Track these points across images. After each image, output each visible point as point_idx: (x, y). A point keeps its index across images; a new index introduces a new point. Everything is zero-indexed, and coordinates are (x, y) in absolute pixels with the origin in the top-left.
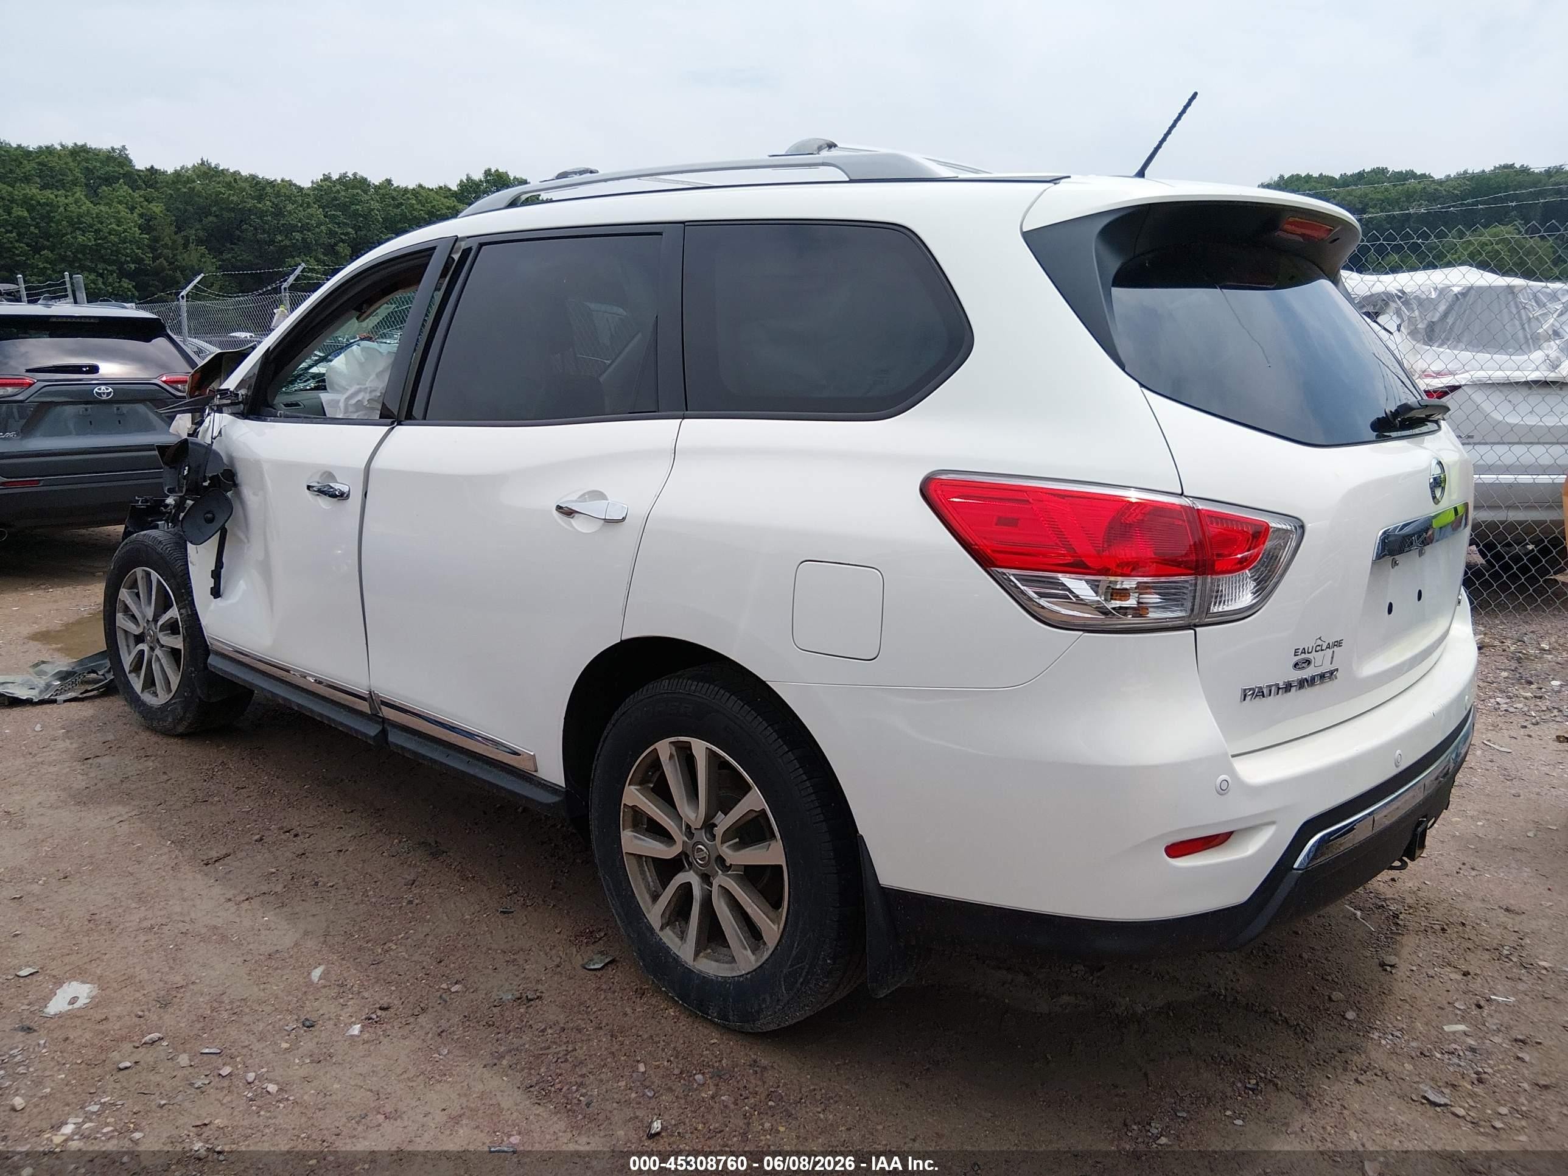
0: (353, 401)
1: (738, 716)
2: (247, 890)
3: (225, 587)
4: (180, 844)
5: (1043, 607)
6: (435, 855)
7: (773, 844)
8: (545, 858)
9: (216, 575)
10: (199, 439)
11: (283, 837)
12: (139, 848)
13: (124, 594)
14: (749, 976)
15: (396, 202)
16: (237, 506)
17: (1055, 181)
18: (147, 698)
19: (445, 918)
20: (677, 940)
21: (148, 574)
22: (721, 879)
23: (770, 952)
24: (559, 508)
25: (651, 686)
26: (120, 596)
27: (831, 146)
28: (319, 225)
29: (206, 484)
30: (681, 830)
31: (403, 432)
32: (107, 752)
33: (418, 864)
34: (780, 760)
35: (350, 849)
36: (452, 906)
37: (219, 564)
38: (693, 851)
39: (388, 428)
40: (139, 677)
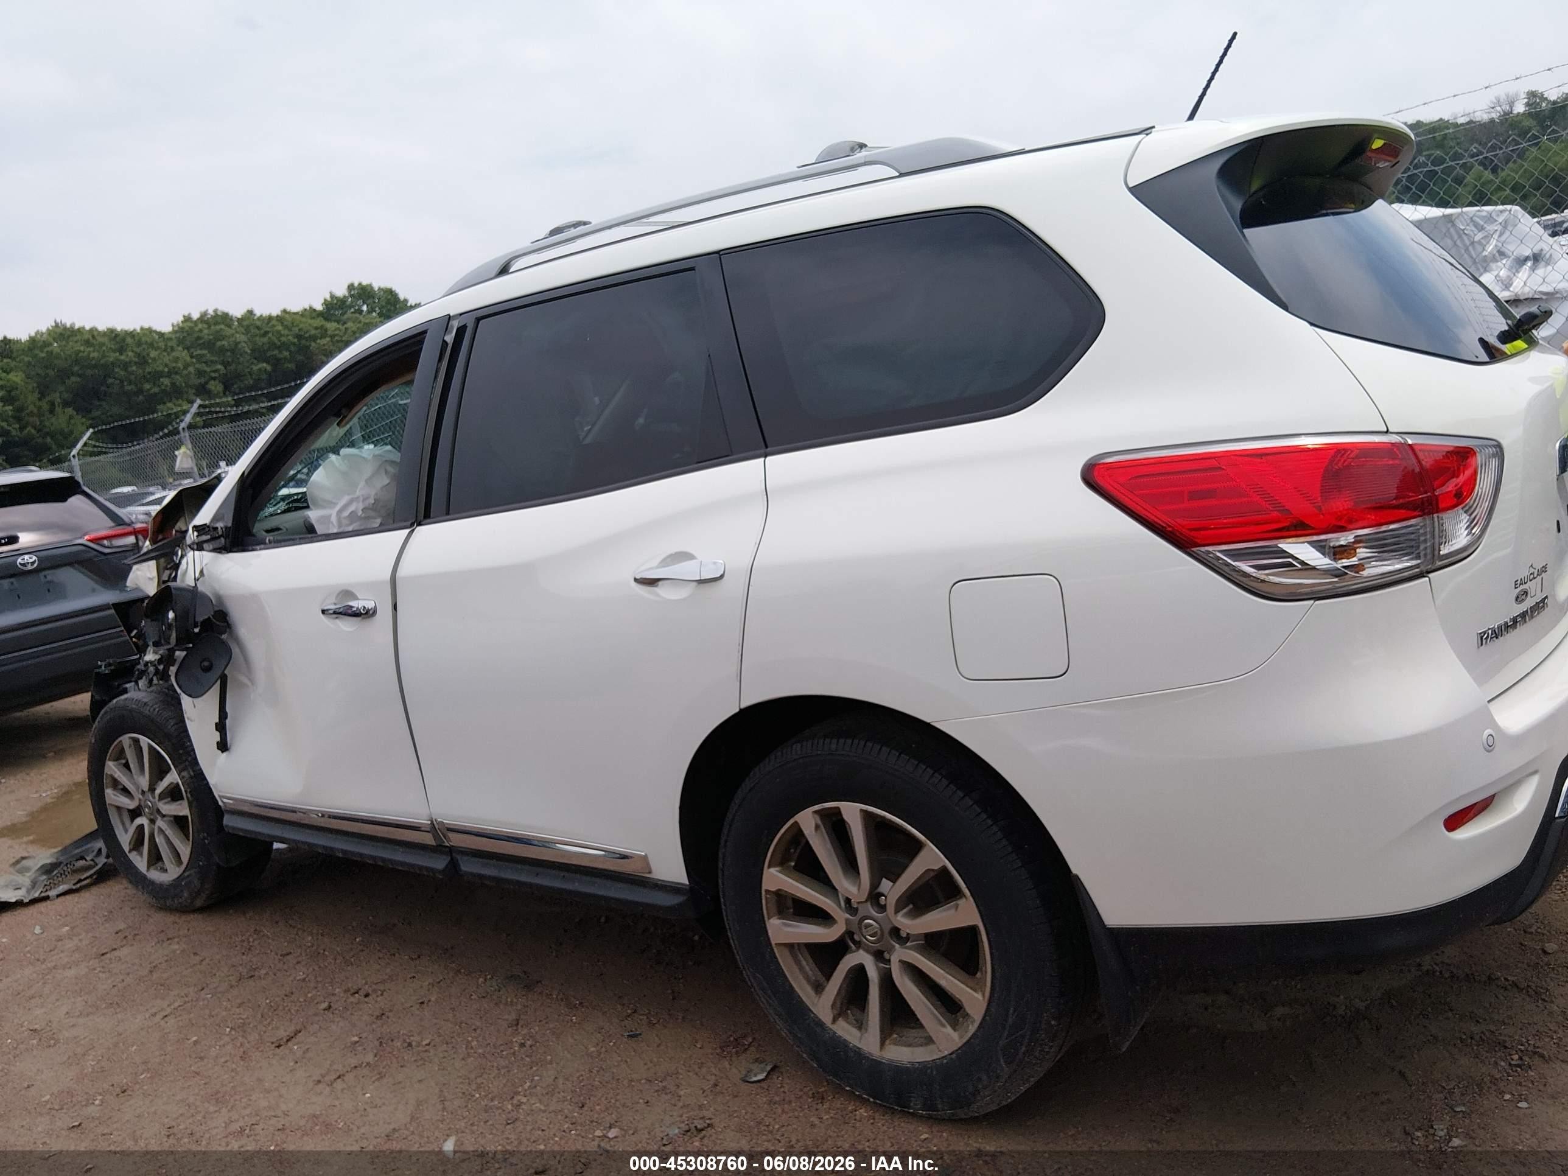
0: (346, 514)
1: (896, 767)
2: (335, 1067)
3: (232, 739)
4: (242, 1028)
5: (1263, 581)
6: (528, 987)
7: (961, 902)
8: (651, 966)
9: (221, 727)
10: (179, 583)
11: (352, 999)
12: (195, 1043)
13: (112, 768)
14: (954, 1056)
15: (262, 332)
16: (235, 650)
17: (1147, 131)
18: (155, 875)
19: (569, 1056)
20: (855, 1031)
21: (136, 741)
22: (899, 954)
23: (976, 1025)
24: (636, 580)
25: (779, 753)
26: (106, 771)
27: (862, 146)
28: (186, 366)
29: (197, 630)
30: (839, 905)
31: (424, 532)
32: (122, 944)
33: (515, 1000)
34: (957, 808)
35: (433, 999)
36: (571, 1040)
37: (223, 714)
38: (860, 928)
39: (408, 531)
40: (141, 855)
